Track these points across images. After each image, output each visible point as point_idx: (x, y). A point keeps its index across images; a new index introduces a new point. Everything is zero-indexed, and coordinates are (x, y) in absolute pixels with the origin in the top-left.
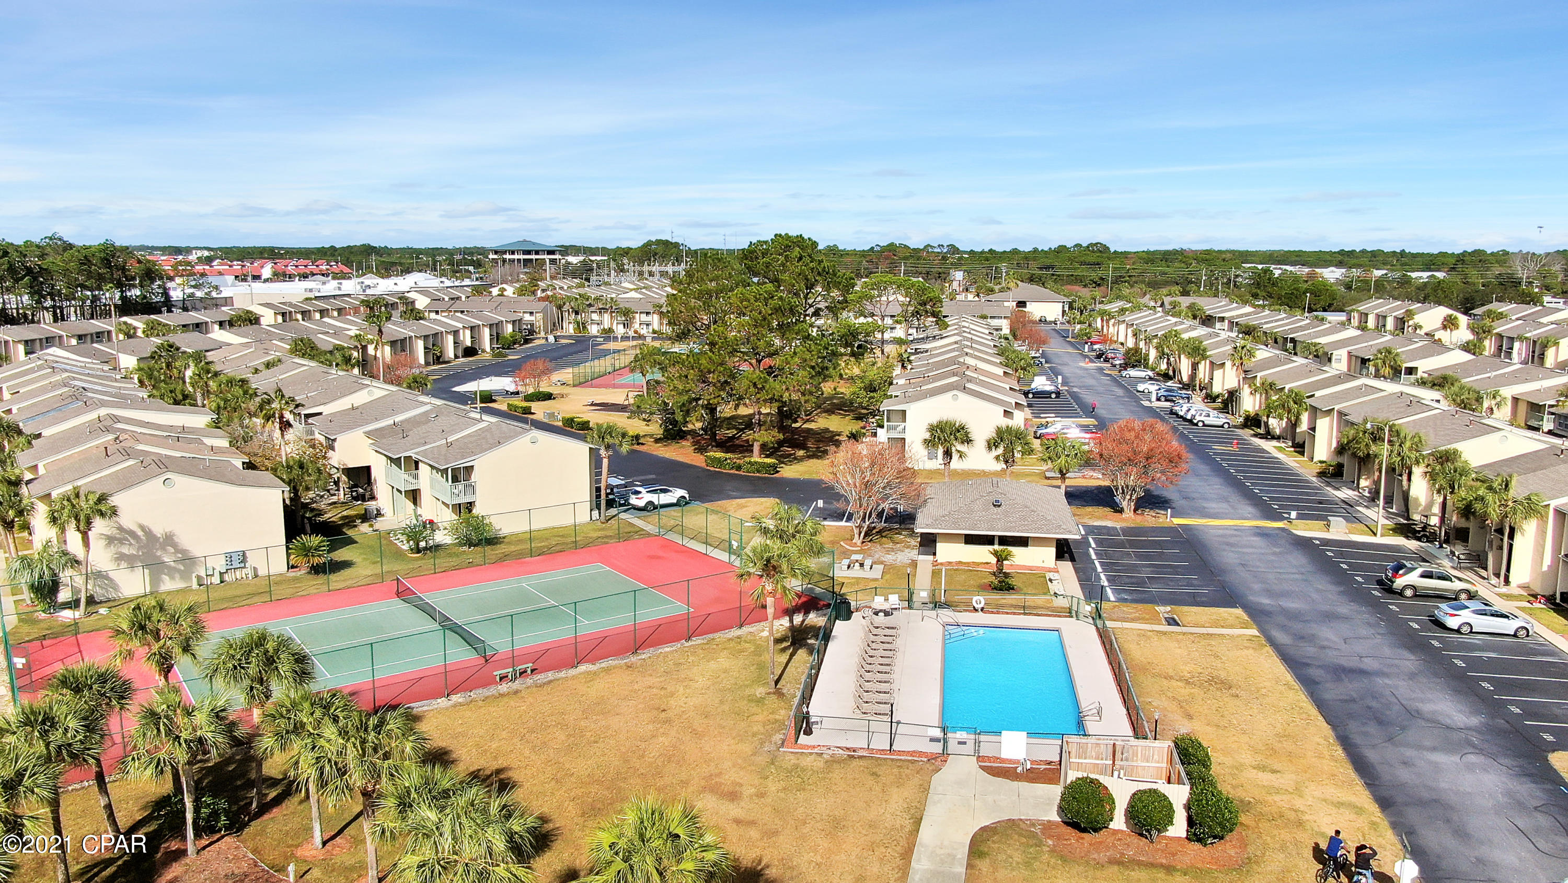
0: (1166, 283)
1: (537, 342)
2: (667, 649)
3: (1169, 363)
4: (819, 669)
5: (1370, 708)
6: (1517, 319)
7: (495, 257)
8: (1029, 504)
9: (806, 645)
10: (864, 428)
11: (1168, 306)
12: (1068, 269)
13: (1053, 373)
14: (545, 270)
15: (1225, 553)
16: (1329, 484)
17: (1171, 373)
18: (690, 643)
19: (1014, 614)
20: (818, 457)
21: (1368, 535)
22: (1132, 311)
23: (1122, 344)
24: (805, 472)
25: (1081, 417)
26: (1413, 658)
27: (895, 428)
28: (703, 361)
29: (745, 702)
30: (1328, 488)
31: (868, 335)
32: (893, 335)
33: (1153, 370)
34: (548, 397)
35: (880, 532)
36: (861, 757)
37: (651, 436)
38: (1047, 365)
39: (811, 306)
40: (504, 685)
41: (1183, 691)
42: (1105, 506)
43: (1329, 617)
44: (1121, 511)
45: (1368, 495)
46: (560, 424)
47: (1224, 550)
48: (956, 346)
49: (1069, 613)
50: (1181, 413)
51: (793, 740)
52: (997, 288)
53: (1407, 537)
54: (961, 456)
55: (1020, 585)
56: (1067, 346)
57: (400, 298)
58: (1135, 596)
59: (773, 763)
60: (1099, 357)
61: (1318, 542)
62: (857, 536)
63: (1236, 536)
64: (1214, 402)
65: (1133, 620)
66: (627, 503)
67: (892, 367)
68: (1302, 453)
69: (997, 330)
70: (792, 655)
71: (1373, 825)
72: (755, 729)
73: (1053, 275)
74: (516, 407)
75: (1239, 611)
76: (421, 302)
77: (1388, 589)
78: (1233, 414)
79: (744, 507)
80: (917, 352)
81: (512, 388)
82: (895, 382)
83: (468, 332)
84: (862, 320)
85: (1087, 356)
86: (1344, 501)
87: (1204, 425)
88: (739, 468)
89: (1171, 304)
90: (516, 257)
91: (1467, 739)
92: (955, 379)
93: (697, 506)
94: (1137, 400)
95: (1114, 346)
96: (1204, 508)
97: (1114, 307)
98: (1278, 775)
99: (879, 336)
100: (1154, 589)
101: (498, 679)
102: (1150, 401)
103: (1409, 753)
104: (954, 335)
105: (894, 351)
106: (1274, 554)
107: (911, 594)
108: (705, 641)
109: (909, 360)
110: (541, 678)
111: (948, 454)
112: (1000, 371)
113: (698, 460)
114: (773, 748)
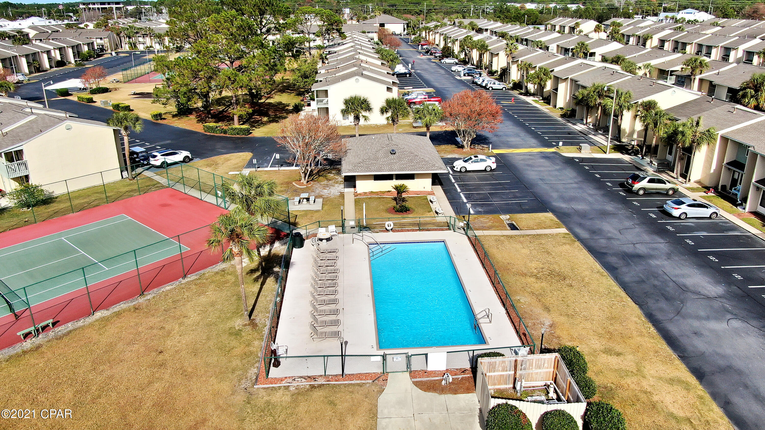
0: (452, 13)
1: (106, 56)
2: (168, 287)
3: (466, 55)
4: (283, 296)
5: (655, 286)
6: (628, 25)
7: (84, 7)
8: (413, 151)
9: (273, 273)
10: (302, 100)
11: (457, 24)
12: (403, 6)
13: (405, 63)
14: (113, 13)
15: (529, 172)
16: (569, 122)
17: (467, 60)
18: (187, 280)
19: (413, 230)
20: (277, 122)
21: (601, 153)
22: (441, 27)
23: (437, 45)
24: (268, 133)
25: (425, 88)
26: (662, 241)
27: (322, 101)
28: (193, 64)
29: (227, 336)
30: (569, 124)
31: (301, 43)
32: (315, 44)
33: (457, 59)
34: (106, 90)
35: (319, 172)
36: (320, 386)
37: (170, 113)
38: (401, 58)
39: (264, 27)
40: (29, 341)
41: (536, 285)
42: (451, 144)
43: (604, 214)
44: (462, 147)
45: (592, 127)
46: (111, 108)
47: (527, 170)
48: (352, 48)
49: (448, 226)
50: (479, 83)
51: (264, 374)
52: (368, 17)
53: (622, 153)
54: (365, 119)
55: (412, 206)
56: (408, 47)
57: (18, 33)
58: (486, 208)
59: (249, 403)
60: (427, 52)
61: (577, 160)
62: (303, 179)
63: (532, 159)
64: (493, 75)
65: (489, 228)
66: (148, 164)
67: (316, 63)
68: (549, 103)
69: (371, 39)
70: (263, 284)
71: (701, 398)
72: (234, 364)
73: (396, 9)
74: (83, 98)
75: (550, 215)
76: (32, 33)
77: (629, 191)
78: (505, 82)
79: (229, 160)
80: (330, 53)
81: (82, 86)
82: (319, 72)
83: (58, 52)
84: (297, 35)
85: (420, 53)
86: (581, 132)
87: (493, 89)
88: (225, 132)
89: (459, 23)
90: (96, 6)
91: (723, 306)
92: (355, 68)
93: (198, 162)
94: (453, 76)
95: (435, 46)
96: (508, 141)
97: (432, 25)
98: (621, 358)
99: (307, 44)
100: (496, 202)
101: (22, 337)
102: (460, 76)
103: (696, 324)
104: (350, 42)
105: (316, 53)
106: (557, 170)
107: (343, 220)
108: (197, 277)
109: (326, 58)
110: (61, 329)
111: (357, 118)
112: (379, 63)
113: (199, 128)
114: (249, 384)
